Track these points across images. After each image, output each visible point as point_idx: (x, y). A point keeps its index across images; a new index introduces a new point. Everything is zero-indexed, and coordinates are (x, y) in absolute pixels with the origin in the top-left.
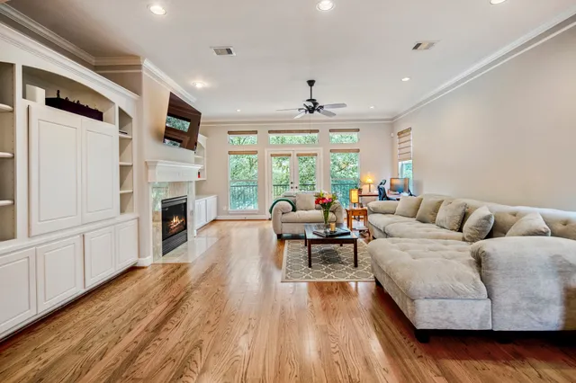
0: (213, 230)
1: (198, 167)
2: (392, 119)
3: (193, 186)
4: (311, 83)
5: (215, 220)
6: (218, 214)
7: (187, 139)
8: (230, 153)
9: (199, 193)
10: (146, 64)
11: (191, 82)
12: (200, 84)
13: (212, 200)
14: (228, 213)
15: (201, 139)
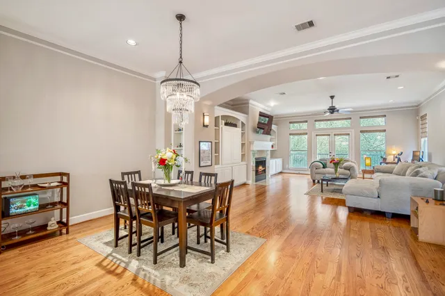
0: (280, 177)
1: (271, 143)
2: (417, 106)
3: (269, 153)
4: (332, 97)
5: (281, 173)
6: (283, 169)
7: (266, 128)
8: (290, 134)
9: (272, 157)
10: (251, 102)
11: (268, 104)
12: (272, 104)
13: (279, 161)
14: (289, 169)
15: (274, 127)
